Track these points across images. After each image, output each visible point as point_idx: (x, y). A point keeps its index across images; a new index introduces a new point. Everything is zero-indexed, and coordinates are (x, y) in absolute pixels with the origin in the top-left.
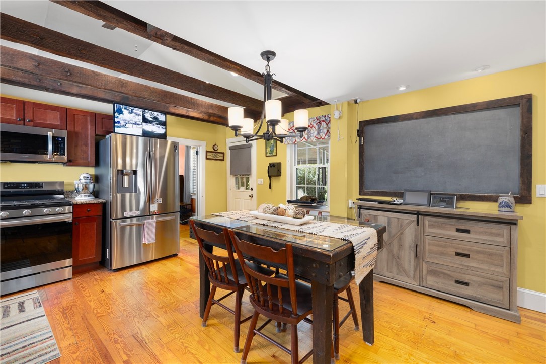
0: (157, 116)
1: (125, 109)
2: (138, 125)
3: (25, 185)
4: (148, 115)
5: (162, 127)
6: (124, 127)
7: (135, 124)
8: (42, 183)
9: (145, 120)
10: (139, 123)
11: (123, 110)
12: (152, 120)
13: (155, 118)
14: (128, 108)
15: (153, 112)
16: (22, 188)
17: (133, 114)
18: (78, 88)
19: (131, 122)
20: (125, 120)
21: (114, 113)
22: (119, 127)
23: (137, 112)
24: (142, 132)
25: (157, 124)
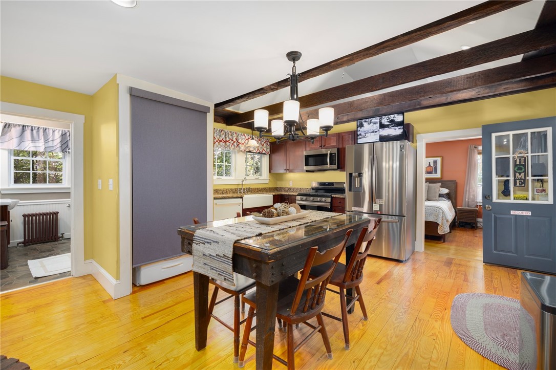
0: (394, 118)
1: (365, 122)
2: (376, 132)
3: (327, 184)
4: (385, 121)
5: (399, 127)
6: (364, 137)
7: (373, 132)
9: (382, 126)
10: (376, 130)
11: (364, 123)
12: (389, 123)
13: (392, 121)
14: (367, 120)
15: (389, 116)
17: (372, 124)
18: (346, 117)
19: (370, 131)
20: (365, 131)
21: (357, 127)
22: (360, 138)
23: (375, 121)
24: (379, 138)
25: (393, 126)
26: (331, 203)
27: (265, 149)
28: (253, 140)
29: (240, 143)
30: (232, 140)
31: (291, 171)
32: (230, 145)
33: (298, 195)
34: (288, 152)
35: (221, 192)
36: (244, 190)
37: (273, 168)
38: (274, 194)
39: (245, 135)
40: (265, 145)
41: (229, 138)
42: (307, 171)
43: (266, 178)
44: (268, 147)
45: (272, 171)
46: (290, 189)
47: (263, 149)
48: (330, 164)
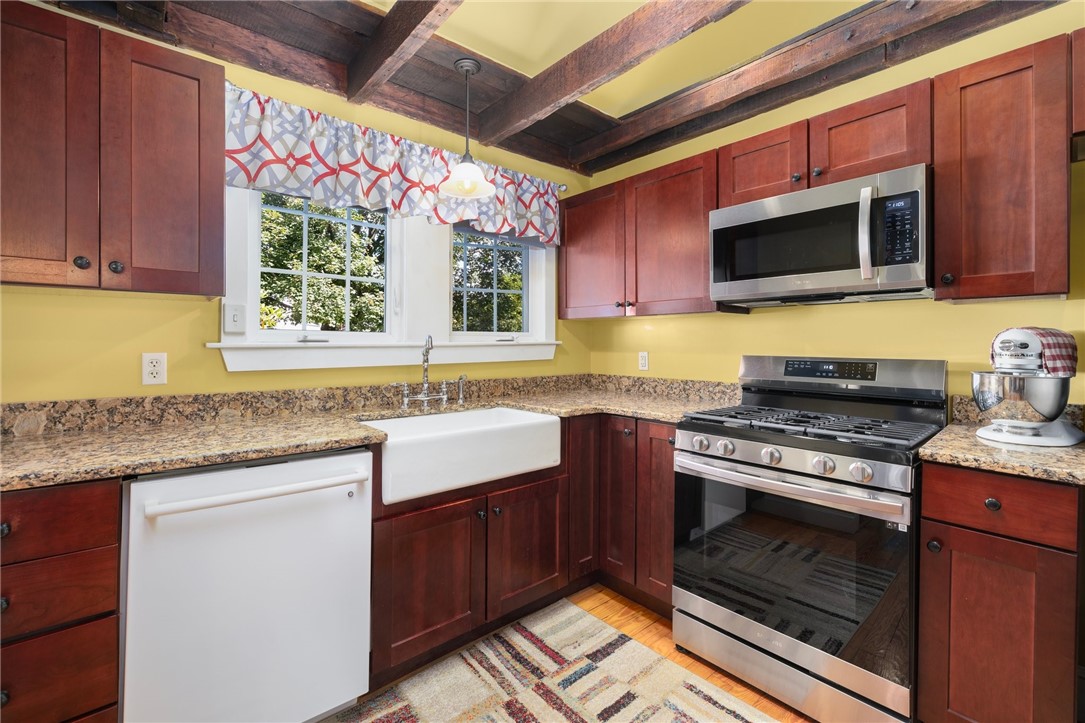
3: (831, 367)
8: (874, 363)
16: (821, 376)
26: (916, 496)
27: (537, 221)
28: (467, 165)
29: (413, 185)
30: (372, 167)
31: (643, 311)
32: (353, 185)
33: (682, 426)
34: (630, 229)
35: (315, 403)
36: (435, 388)
37: (573, 302)
38: (565, 411)
39: (446, 154)
40: (535, 206)
41: (353, 153)
42: (724, 307)
43: (542, 339)
44: (550, 215)
45: (571, 314)
46: (638, 387)
47: (530, 223)
48: (874, 263)
